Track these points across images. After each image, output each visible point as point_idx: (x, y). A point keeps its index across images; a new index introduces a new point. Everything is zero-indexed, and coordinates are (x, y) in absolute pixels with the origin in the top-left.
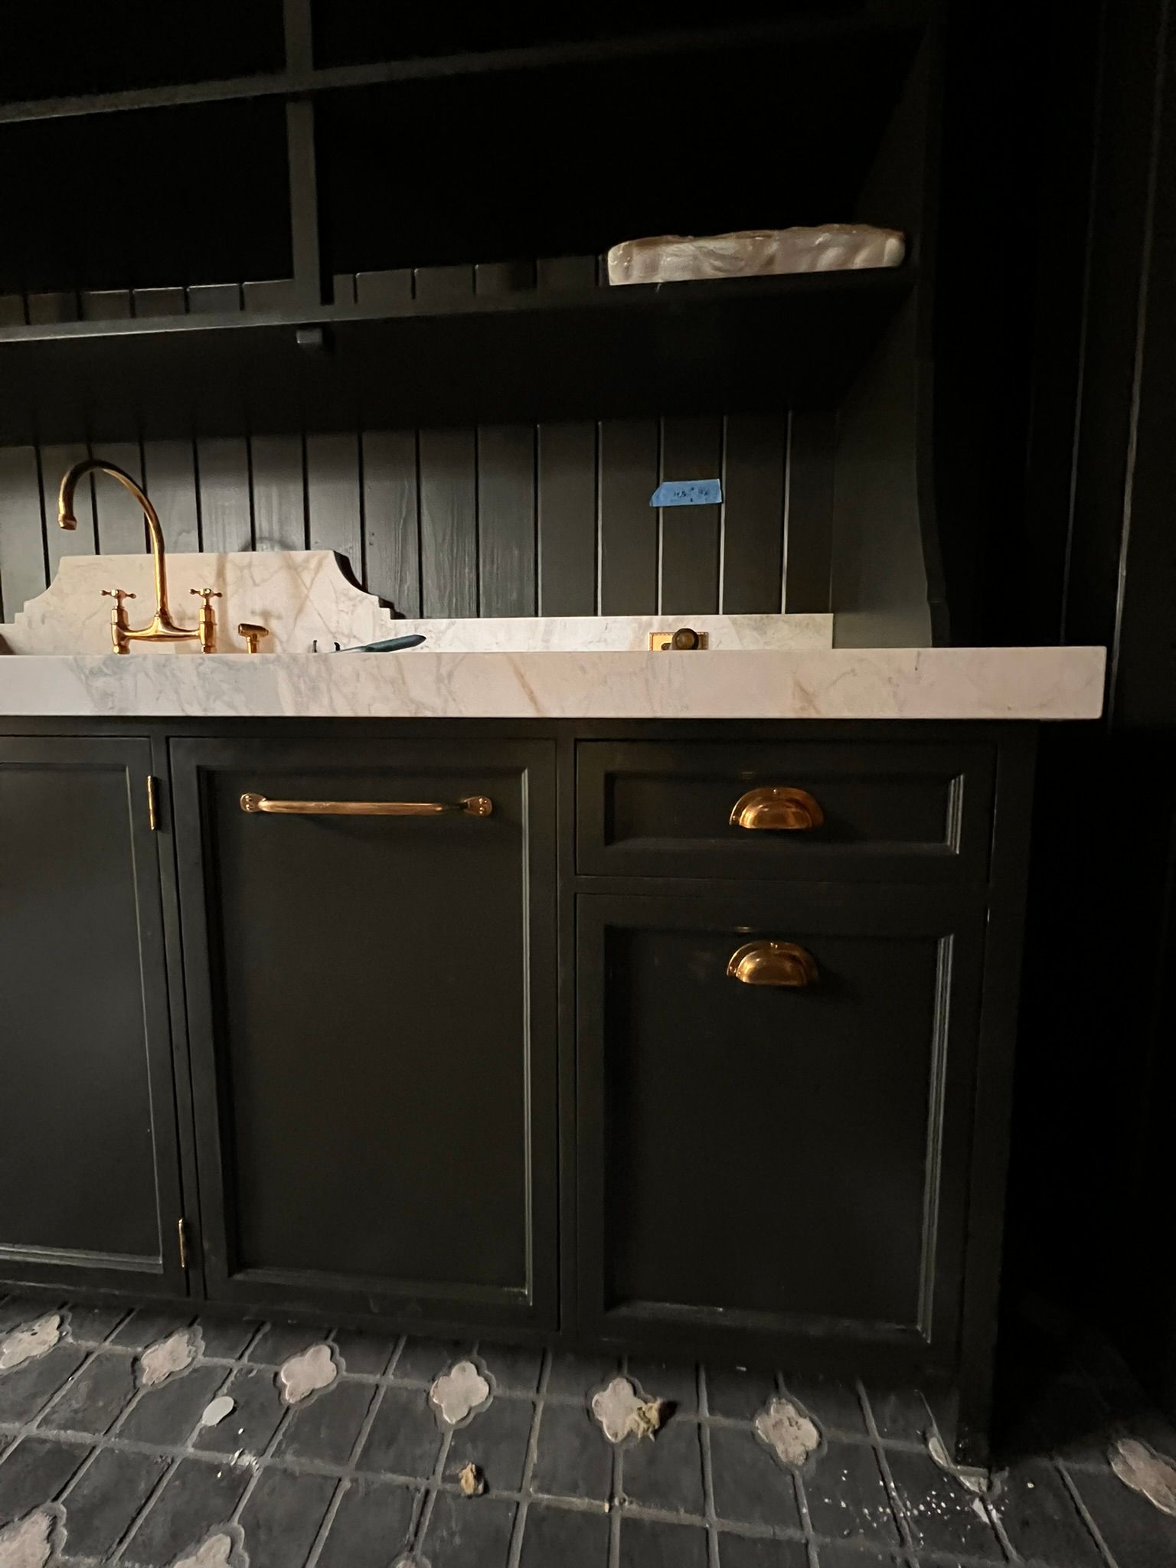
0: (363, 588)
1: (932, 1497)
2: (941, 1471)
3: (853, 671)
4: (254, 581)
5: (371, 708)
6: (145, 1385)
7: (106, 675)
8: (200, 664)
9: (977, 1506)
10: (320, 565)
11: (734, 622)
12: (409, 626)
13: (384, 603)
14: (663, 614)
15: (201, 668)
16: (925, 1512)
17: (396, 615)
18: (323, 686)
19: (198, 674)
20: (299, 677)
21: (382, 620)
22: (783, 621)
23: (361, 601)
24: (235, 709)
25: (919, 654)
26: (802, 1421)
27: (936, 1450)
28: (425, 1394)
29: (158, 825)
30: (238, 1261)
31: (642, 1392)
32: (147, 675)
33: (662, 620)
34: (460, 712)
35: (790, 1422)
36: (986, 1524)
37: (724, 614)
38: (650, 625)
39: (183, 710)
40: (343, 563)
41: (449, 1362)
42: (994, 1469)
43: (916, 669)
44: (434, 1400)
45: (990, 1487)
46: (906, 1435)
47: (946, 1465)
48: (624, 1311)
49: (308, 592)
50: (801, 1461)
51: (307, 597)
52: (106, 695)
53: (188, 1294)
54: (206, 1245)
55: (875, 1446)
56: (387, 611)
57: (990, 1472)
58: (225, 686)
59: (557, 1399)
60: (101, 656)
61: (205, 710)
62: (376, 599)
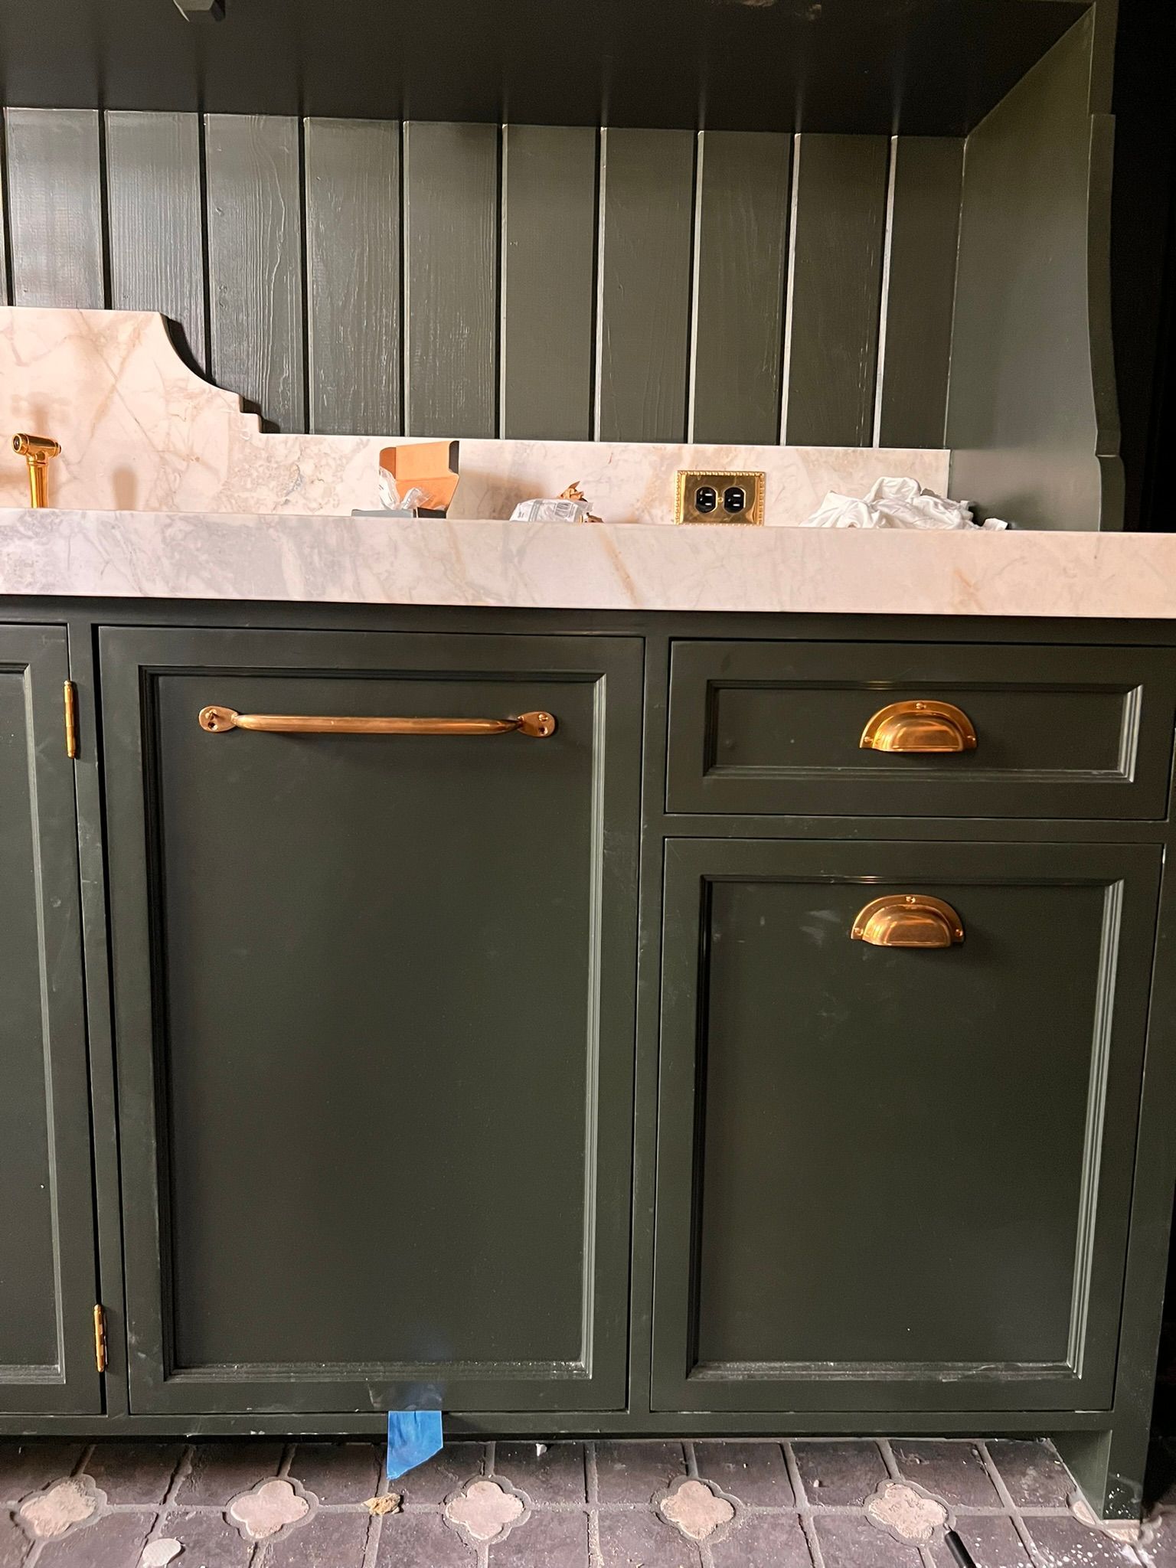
0: (208, 377)
1: (1077, 1549)
2: (1087, 1530)
3: (1023, 558)
4: (18, 356)
5: (414, 592)
6: (42, 1538)
7: (22, 537)
8: (169, 526)
9: (1127, 1552)
10: (137, 336)
11: (805, 459)
12: (289, 444)
13: (248, 406)
14: (696, 441)
15: (169, 532)
16: (1071, 1563)
17: (268, 427)
18: (347, 562)
19: (164, 539)
20: (312, 547)
21: (245, 434)
22: (877, 458)
23: (209, 401)
24: (219, 591)
25: (1099, 540)
26: (922, 1501)
27: (1083, 1510)
28: (438, 1517)
29: (77, 753)
30: (175, 1361)
31: (722, 1492)
32: (87, 538)
33: (697, 451)
34: (534, 600)
35: (909, 1504)
36: (1136, 1565)
37: (788, 444)
38: (678, 457)
39: (141, 590)
40: (175, 332)
41: (461, 1483)
42: (1144, 1520)
43: (1096, 558)
44: (453, 1520)
45: (1141, 1535)
46: (1047, 1501)
47: (1093, 1523)
48: (709, 1375)
49: (116, 381)
50: (926, 1535)
51: (114, 389)
52: (22, 564)
53: (104, 1412)
54: (132, 1339)
55: (1012, 1516)
56: (253, 419)
57: (1141, 1522)
58: (203, 557)
59: (615, 1507)
60: (20, 510)
61: (174, 589)
62: (233, 399)
